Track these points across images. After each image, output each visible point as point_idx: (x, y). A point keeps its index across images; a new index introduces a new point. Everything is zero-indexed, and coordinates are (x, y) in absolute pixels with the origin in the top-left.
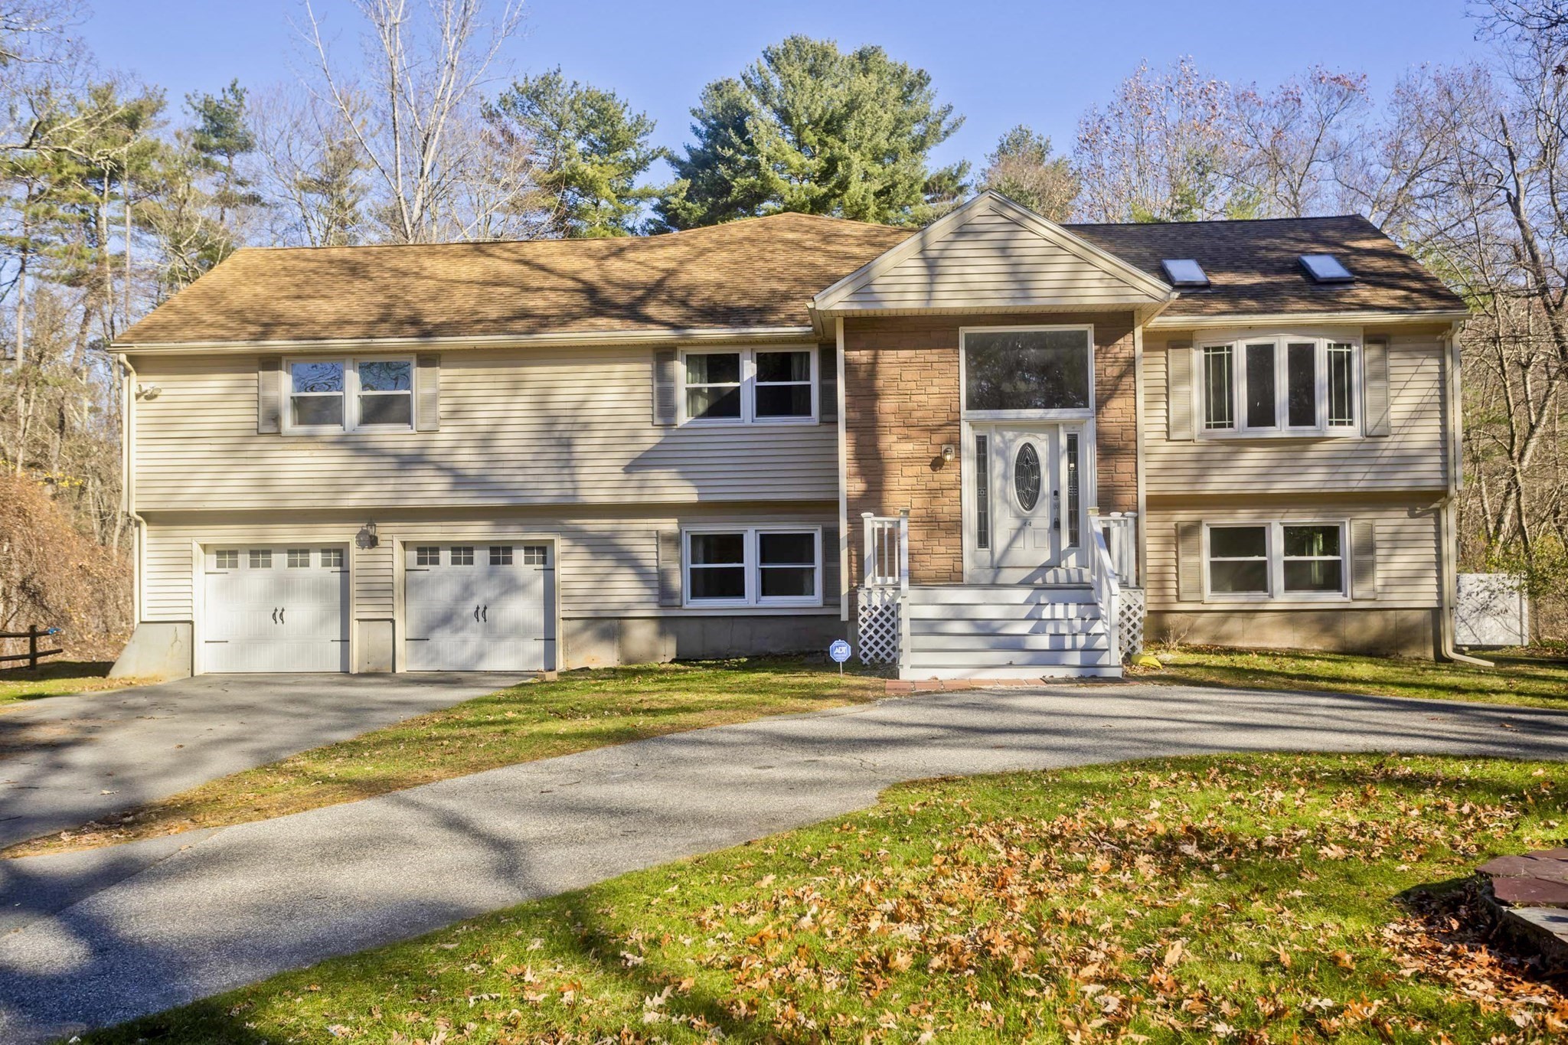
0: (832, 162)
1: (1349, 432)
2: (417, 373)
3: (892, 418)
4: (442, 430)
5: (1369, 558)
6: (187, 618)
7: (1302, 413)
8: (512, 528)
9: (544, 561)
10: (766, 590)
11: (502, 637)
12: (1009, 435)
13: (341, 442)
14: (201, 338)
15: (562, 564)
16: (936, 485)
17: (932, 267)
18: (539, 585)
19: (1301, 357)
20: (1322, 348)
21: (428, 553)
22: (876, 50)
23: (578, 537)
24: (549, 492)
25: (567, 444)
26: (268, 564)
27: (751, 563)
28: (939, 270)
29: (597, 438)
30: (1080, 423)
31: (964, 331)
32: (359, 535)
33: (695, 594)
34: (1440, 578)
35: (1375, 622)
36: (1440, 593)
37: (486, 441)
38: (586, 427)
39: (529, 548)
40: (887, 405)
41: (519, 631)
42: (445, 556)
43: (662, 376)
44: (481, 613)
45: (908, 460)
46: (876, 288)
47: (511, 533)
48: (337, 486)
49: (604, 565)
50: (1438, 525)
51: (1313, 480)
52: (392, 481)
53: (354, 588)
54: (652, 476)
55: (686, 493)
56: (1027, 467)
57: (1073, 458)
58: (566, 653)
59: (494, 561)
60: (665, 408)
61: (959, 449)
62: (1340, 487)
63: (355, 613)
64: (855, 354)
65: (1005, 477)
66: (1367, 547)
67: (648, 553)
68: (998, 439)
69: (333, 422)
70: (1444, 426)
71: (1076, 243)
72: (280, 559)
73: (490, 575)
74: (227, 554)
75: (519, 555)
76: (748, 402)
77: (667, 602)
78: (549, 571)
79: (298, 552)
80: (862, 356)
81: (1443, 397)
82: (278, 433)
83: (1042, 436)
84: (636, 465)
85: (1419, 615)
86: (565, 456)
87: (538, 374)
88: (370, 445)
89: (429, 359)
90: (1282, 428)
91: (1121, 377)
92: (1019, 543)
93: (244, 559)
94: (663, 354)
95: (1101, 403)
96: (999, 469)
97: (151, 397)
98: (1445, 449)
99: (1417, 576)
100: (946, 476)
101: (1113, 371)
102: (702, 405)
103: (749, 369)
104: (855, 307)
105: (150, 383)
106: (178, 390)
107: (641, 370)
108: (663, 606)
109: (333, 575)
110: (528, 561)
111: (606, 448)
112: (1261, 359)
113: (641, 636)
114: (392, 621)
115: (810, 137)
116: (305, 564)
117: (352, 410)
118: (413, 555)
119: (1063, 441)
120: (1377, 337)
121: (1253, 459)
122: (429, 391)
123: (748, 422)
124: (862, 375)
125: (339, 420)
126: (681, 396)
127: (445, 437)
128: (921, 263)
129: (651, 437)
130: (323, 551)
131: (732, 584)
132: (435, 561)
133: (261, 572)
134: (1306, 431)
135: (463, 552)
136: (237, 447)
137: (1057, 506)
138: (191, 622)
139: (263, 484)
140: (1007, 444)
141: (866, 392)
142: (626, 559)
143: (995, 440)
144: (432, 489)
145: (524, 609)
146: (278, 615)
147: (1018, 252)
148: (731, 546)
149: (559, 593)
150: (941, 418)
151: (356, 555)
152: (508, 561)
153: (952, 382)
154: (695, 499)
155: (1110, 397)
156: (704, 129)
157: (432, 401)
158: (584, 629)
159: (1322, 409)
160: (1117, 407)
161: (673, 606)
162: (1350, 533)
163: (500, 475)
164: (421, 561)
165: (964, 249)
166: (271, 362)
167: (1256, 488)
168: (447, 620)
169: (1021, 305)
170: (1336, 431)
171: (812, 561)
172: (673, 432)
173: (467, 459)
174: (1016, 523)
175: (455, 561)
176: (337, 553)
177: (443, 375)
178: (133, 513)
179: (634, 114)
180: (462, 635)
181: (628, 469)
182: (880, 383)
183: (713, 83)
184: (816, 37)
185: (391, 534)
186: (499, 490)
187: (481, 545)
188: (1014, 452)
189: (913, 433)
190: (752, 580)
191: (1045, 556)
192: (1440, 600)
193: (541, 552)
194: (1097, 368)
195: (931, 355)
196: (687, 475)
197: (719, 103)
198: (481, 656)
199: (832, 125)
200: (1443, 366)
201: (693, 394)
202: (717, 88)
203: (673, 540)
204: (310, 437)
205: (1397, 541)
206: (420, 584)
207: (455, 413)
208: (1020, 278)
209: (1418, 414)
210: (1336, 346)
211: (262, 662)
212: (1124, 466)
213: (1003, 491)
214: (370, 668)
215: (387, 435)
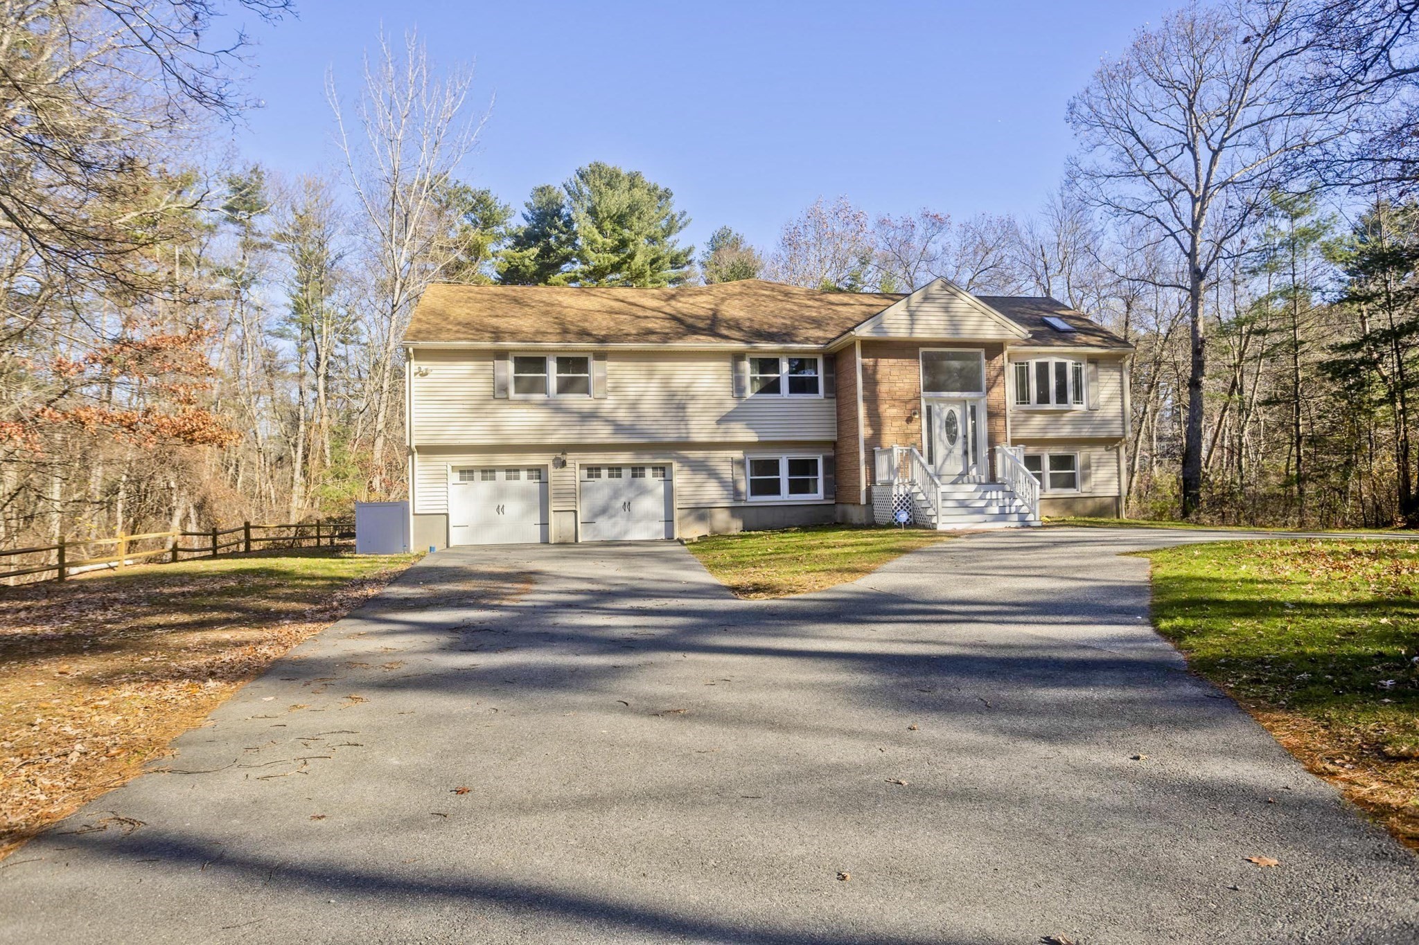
0: (623, 243)
1: (1081, 408)
2: (594, 365)
3: (885, 395)
4: (609, 398)
5: (1088, 471)
6: (445, 511)
7: (1062, 397)
8: (647, 456)
9: (664, 476)
10: (792, 491)
11: (639, 521)
12: (942, 405)
13: (545, 404)
14: (460, 339)
15: (677, 477)
16: (909, 431)
17: (912, 315)
18: (661, 490)
19: (1061, 369)
20: (1070, 365)
21: (594, 470)
22: (638, 174)
23: (685, 462)
24: (671, 436)
25: (682, 407)
26: (494, 478)
27: (784, 476)
28: (916, 317)
29: (700, 405)
30: (977, 400)
31: (922, 350)
32: (554, 460)
33: (752, 494)
34: (1119, 481)
35: (1090, 503)
36: (1120, 489)
37: (633, 406)
38: (693, 398)
39: (655, 468)
40: (883, 388)
41: (649, 517)
42: (605, 473)
43: (736, 369)
44: (627, 506)
45: (894, 418)
46: (884, 325)
47: (646, 459)
48: (542, 430)
49: (700, 478)
50: (1118, 454)
51: (1066, 432)
52: (578, 428)
53: (551, 493)
54: (732, 426)
55: (750, 437)
56: (950, 422)
57: (974, 418)
58: (680, 529)
59: (634, 476)
60: (738, 389)
61: (920, 413)
62: (1076, 435)
63: (553, 507)
64: (866, 360)
65: (941, 427)
66: (1087, 466)
67: (726, 471)
68: (937, 407)
69: (541, 392)
70: (1123, 405)
71: (982, 306)
72: (501, 475)
73: (631, 484)
74: (466, 473)
75: (649, 472)
76: (785, 385)
77: (738, 498)
78: (668, 481)
79: (512, 471)
80: (869, 361)
81: (1122, 391)
82: (507, 398)
83: (958, 406)
84: (724, 420)
85: (1110, 499)
86: (681, 414)
87: (663, 366)
88: (563, 406)
89: (601, 356)
90: (1053, 405)
91: (997, 376)
92: (948, 463)
93: (478, 475)
94: (738, 357)
95: (989, 389)
96: (937, 423)
97: (423, 375)
98: (1123, 417)
99: (1108, 481)
100: (914, 427)
101: (994, 373)
102: (757, 387)
103: (785, 367)
104: (874, 335)
105: (425, 365)
106: (442, 371)
107: (725, 366)
108: (736, 500)
109: (535, 485)
110: (654, 476)
111: (705, 410)
112: (1042, 369)
113: (721, 519)
114: (575, 512)
115: (608, 225)
116: (517, 478)
117: (553, 384)
118: (585, 472)
119: (969, 409)
120: (1093, 360)
121: (1038, 420)
122: (601, 375)
123: (786, 397)
124: (870, 372)
125: (544, 391)
126: (747, 382)
127: (609, 404)
128: (907, 313)
129: (731, 404)
130: (528, 470)
131: (774, 488)
132: (599, 476)
133: (488, 483)
134: (1063, 407)
135: (615, 470)
136: (479, 407)
137: (966, 443)
138: (447, 515)
139: (496, 429)
140: (941, 410)
141: (871, 381)
142: (713, 474)
143: (936, 408)
144: (602, 434)
145: (651, 504)
146: (500, 509)
147: (955, 310)
148: (773, 466)
149: (676, 494)
150: (911, 396)
151: (553, 473)
152: (643, 476)
153: (916, 377)
154: (756, 439)
155: (992, 387)
156: (530, 216)
157: (603, 380)
158: (689, 515)
159: (1070, 396)
160: (996, 391)
161: (741, 500)
162: (1080, 459)
163: (644, 425)
164: (590, 476)
165: (927, 307)
166: (501, 355)
167: (1038, 436)
168: (604, 511)
169: (956, 338)
170: (1076, 407)
171: (817, 474)
172: (743, 401)
173: (623, 416)
174: (946, 452)
175: (610, 476)
176: (538, 472)
177: (610, 365)
178: (413, 446)
179: (503, 204)
180: (613, 520)
181: (719, 422)
182: (879, 377)
183: (539, 187)
184: (610, 164)
185: (572, 459)
186: (641, 434)
187: (626, 466)
188: (945, 415)
189: (897, 403)
190: (784, 486)
191: (960, 469)
192: (1120, 492)
193: (663, 470)
194: (986, 371)
195: (905, 362)
196: (750, 426)
197: (544, 200)
198: (626, 532)
199: (620, 220)
200: (1122, 376)
201: (753, 379)
202: (542, 190)
203: (741, 463)
204: (526, 402)
205: (1100, 464)
206: (588, 490)
207: (615, 389)
208: (954, 324)
209: (1110, 399)
210: (1076, 364)
211: (488, 538)
212: (1000, 422)
213: (940, 435)
214: (562, 540)
215: (574, 400)
